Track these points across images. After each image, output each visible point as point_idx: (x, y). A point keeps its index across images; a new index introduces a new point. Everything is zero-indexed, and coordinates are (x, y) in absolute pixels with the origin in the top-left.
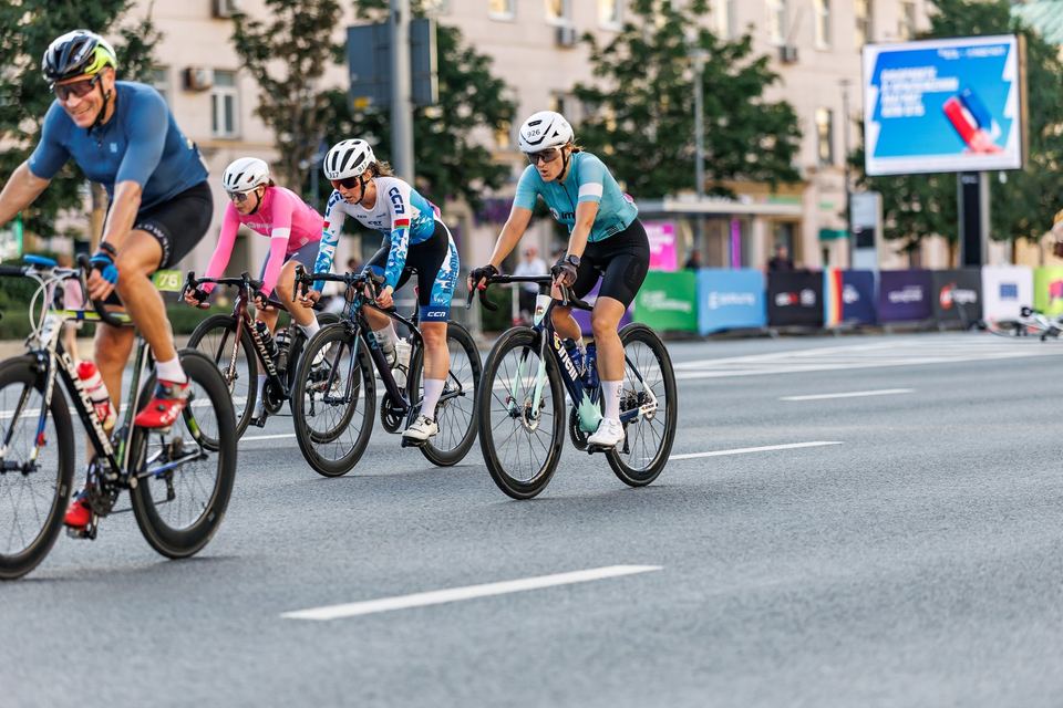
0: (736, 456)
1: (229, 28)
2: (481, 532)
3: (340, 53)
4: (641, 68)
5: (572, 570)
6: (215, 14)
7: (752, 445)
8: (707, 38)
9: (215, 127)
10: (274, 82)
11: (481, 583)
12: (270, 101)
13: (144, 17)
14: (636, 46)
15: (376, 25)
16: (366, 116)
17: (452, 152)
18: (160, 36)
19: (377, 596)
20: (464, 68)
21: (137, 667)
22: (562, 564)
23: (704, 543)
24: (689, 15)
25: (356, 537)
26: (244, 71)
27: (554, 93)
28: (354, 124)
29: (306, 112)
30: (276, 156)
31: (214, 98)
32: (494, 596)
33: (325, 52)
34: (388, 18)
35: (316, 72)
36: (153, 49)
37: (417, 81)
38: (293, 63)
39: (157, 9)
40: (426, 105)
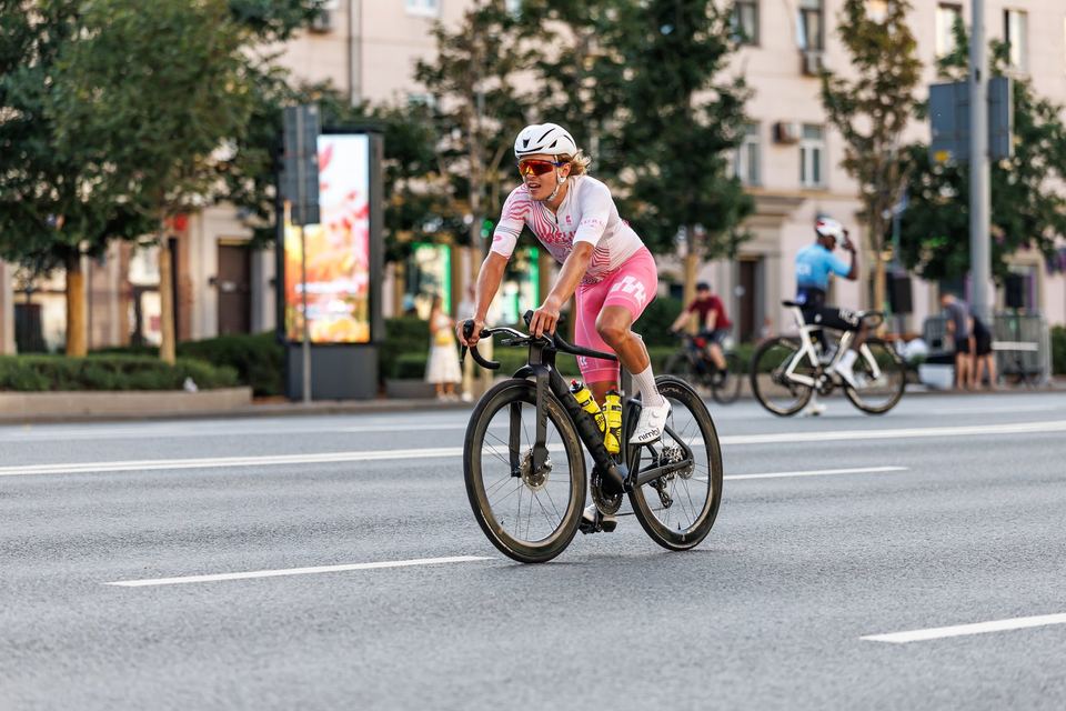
1: (815, 86)
2: (1051, 564)
3: (922, 110)
6: (805, 71)
9: (803, 178)
10: (859, 136)
11: (1049, 613)
12: (855, 154)
13: (738, 74)
15: (956, 83)
16: (946, 169)
17: (1027, 204)
18: (752, 94)
19: (952, 622)
20: (1038, 122)
21: (725, 683)
25: (931, 566)
26: (832, 125)
29: (888, 165)
30: (860, 206)
31: (803, 151)
33: (907, 107)
34: (968, 77)
35: (898, 126)
36: (744, 106)
37: (995, 136)
38: (877, 118)
39: (751, 68)
40: (1002, 158)
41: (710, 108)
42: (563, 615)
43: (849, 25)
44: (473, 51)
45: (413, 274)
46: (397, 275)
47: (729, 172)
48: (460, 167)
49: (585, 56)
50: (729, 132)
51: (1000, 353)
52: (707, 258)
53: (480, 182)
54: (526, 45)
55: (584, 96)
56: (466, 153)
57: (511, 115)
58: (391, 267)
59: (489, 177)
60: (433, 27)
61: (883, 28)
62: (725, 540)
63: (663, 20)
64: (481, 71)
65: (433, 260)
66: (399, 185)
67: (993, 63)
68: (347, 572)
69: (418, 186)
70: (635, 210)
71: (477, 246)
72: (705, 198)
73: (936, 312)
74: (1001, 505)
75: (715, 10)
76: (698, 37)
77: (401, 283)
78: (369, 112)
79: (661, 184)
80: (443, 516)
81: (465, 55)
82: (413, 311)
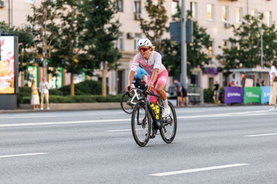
0: (269, 135)
1: (139, 23)
2: (202, 154)
3: (168, 29)
4: (247, 34)
5: (226, 165)
6: (136, 19)
7: (274, 133)
8: (264, 26)
9: (135, 48)
10: (150, 37)
11: (201, 168)
13: (117, 20)
14: (245, 28)
15: (177, 22)
16: (175, 46)
17: (197, 55)
18: (121, 25)
19: (175, 170)
20: (200, 33)
22: (223, 163)
23: (260, 158)
24: (259, 20)
25: (169, 155)
26: (143, 34)
27: (224, 40)
28: (171, 48)
29: (159, 45)
31: (135, 41)
32: (205, 171)
33: (164, 29)
34: (181, 21)
35: (161, 34)
36: (119, 28)
37: (188, 37)
38: (156, 32)
39: (120, 18)
40: (190, 43)
41: (109, 29)
42: (67, 169)
43: (148, 6)
44: (43, 13)
45: (27, 74)
46: (22, 75)
47: (115, 47)
48: (40, 45)
49: (75, 14)
50: (114, 35)
51: (190, 96)
52: (109, 70)
53: (45, 49)
54: (58, 11)
55: (74, 25)
56: (41, 41)
57: (54, 31)
58: (21, 73)
59: (48, 48)
60: (32, 6)
61: (157, 7)
62: (113, 148)
63: (96, 5)
64: (46, 18)
65: (32, 71)
66: (23, 50)
67: (187, 17)
68: (7, 157)
69: (28, 50)
70: (89, 57)
71: (45, 67)
72: (108, 53)
73: (172, 85)
74: (189, 138)
75: (110, 2)
76: (106, 9)
77: (23, 77)
78: (14, 30)
79: (96, 50)
80: (34, 142)
81: (41, 14)
82: (27, 85)
